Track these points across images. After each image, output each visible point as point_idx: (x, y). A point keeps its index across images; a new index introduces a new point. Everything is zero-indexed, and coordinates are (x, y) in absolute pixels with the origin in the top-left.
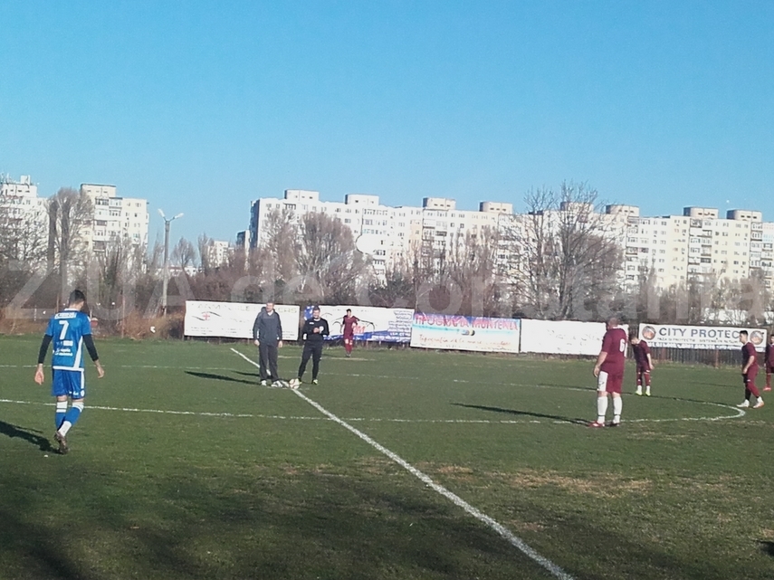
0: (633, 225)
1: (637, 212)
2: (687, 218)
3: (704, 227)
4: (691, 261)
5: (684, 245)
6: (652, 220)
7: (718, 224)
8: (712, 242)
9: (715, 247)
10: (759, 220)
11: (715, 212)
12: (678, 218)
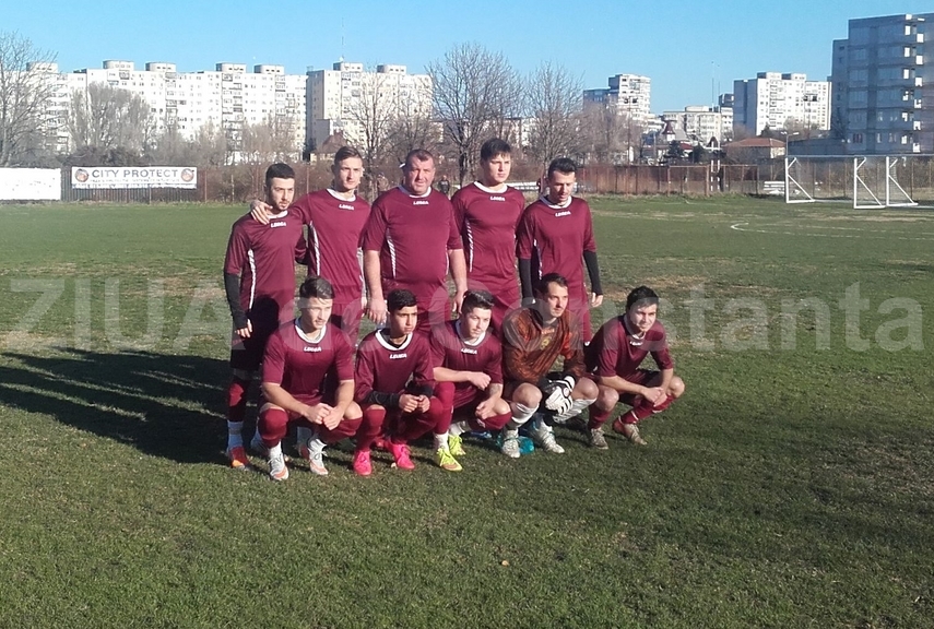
0: (171, 80)
1: (173, 67)
2: (219, 73)
3: (235, 80)
4: (225, 110)
5: (218, 97)
6: (188, 75)
7: (247, 78)
8: (242, 93)
9: (245, 98)
10: (282, 73)
11: (244, 67)
12: (211, 73)
